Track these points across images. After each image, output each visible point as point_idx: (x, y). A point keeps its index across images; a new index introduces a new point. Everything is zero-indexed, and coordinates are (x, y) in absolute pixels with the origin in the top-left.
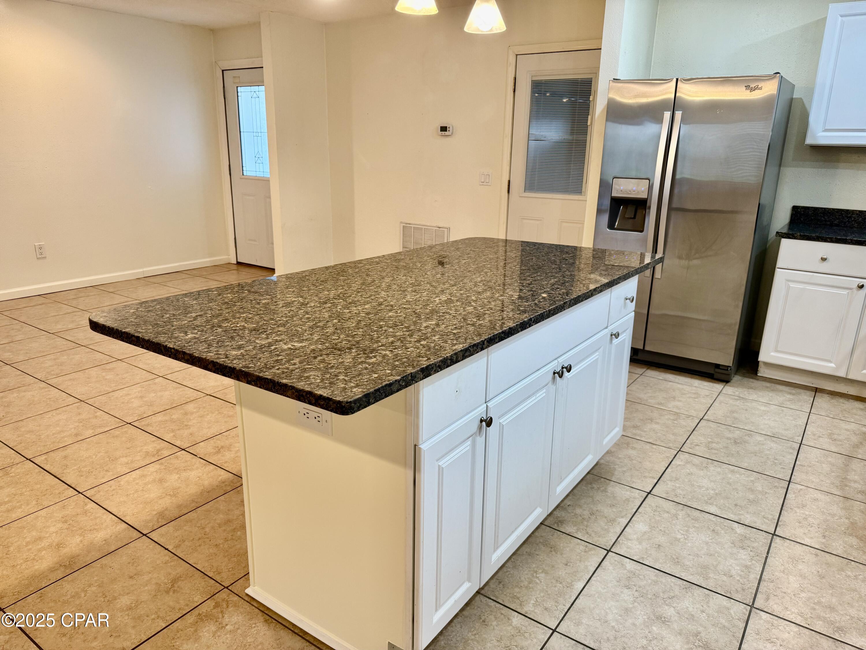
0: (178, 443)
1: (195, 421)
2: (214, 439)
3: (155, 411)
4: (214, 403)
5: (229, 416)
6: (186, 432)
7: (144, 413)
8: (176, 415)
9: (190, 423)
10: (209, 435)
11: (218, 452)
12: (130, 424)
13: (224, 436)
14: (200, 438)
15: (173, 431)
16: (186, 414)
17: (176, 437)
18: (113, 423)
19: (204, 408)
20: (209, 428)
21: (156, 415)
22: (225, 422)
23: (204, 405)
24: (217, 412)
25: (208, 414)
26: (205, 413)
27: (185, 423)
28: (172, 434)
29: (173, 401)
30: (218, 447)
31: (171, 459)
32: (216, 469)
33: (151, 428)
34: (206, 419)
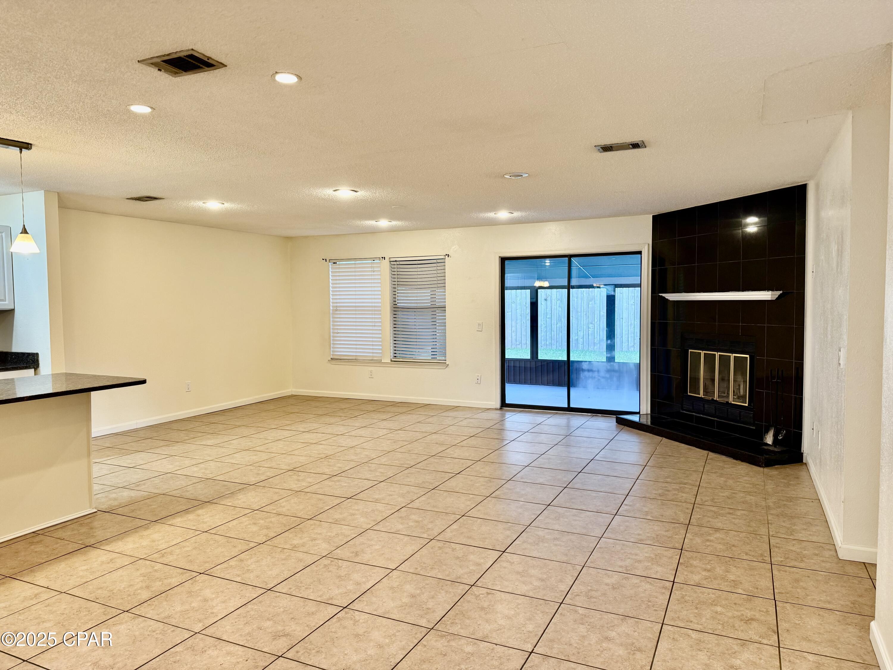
0: (148, 562)
1: (138, 580)
2: (117, 568)
3: (182, 587)
4: (118, 602)
5: (101, 588)
6: (143, 571)
7: (192, 584)
8: (158, 586)
9: (142, 578)
10: (121, 570)
11: (111, 560)
12: (201, 573)
13: (107, 571)
14: (129, 568)
15: (156, 571)
16: (148, 587)
17: (151, 566)
18: (217, 571)
19: (129, 595)
20: (122, 576)
21: (179, 583)
22: (105, 583)
23: (130, 598)
24: (115, 591)
25: (124, 588)
26: (127, 589)
27: (146, 578)
28: (156, 568)
29: (167, 599)
30: (112, 563)
31: (151, 553)
32: (113, 550)
33: (178, 571)
34: (125, 583)
